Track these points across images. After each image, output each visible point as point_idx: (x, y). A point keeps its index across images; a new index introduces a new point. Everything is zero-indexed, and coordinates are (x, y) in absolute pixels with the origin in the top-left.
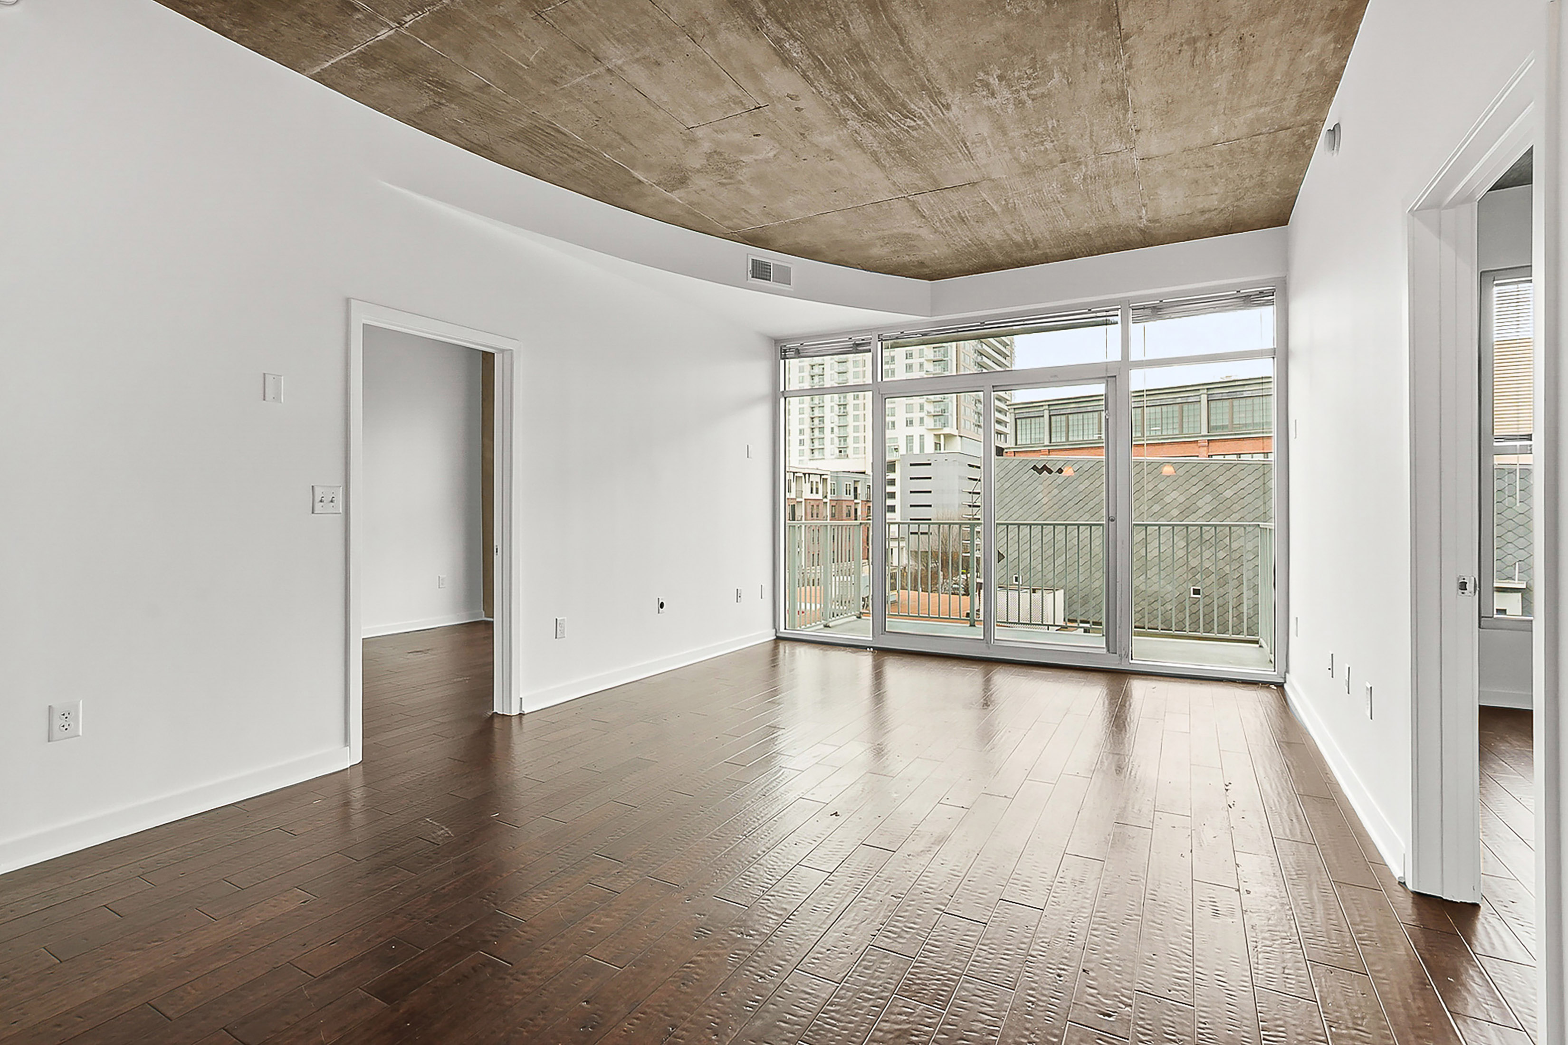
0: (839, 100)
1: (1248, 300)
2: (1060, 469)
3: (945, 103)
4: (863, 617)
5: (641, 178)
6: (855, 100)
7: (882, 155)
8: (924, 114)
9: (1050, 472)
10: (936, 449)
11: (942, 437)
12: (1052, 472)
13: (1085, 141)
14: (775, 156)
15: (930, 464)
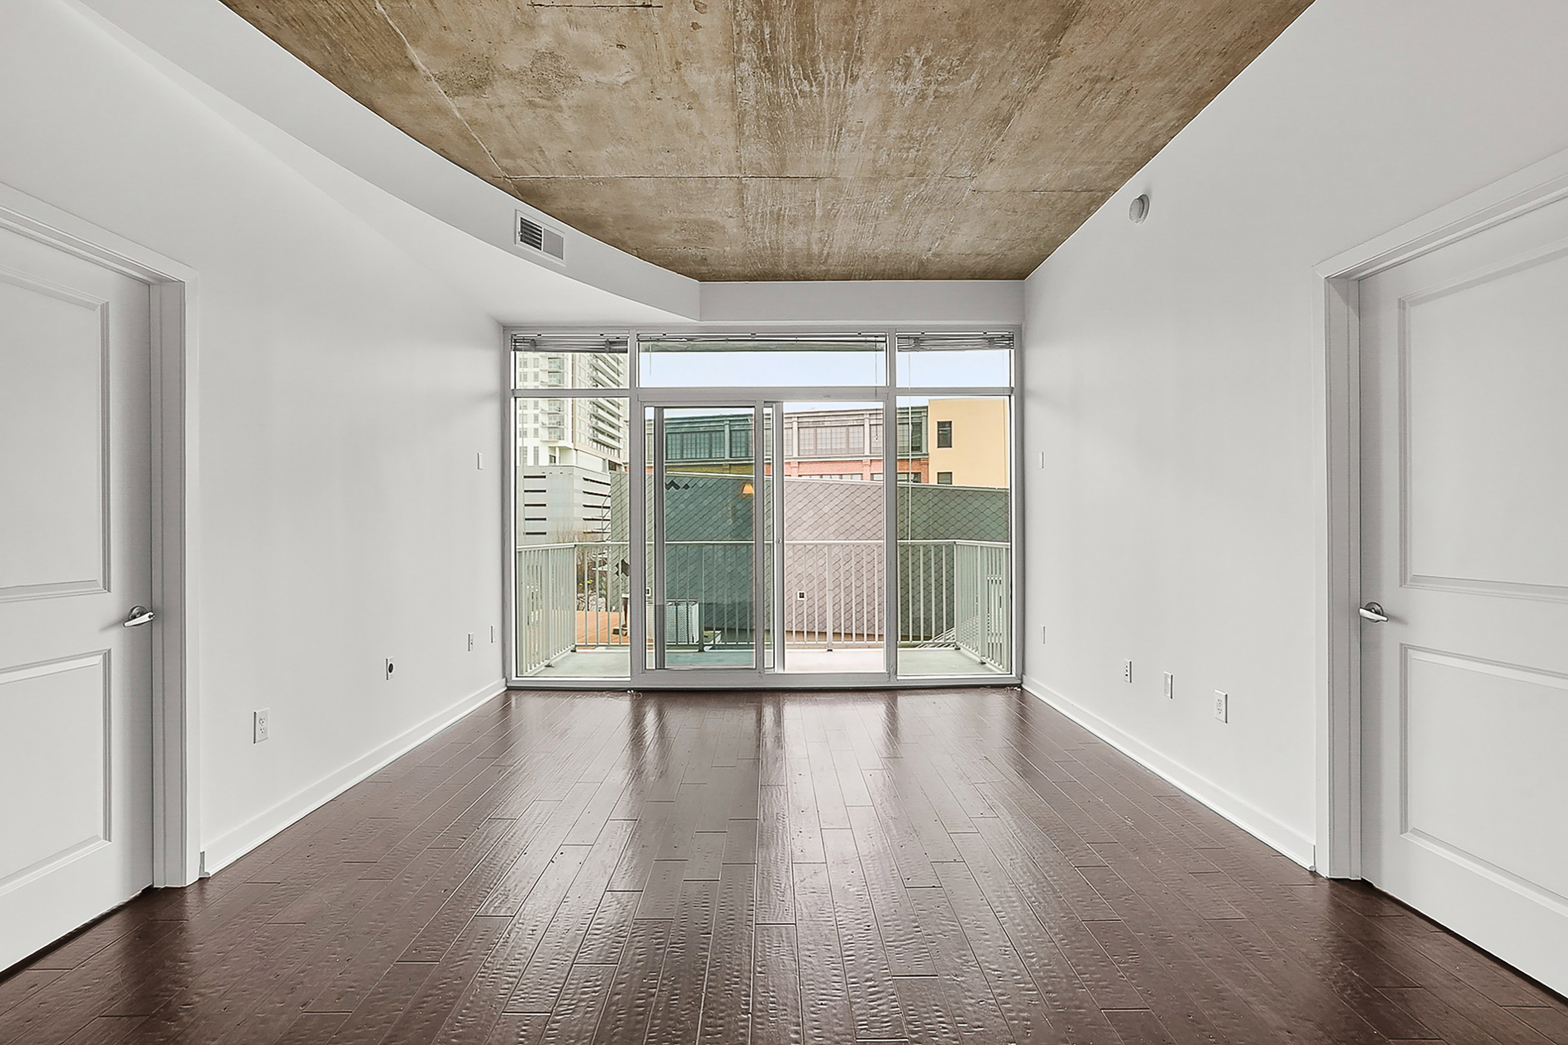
0: (750, 29)
1: (992, 342)
2: (686, 485)
3: (855, 74)
4: (578, 650)
5: (418, 62)
6: (767, 37)
7: (751, 117)
8: (826, 81)
9: (677, 487)
10: (551, 462)
11: (557, 449)
12: (679, 487)
13: (944, 159)
14: (626, 83)
15: (545, 477)
